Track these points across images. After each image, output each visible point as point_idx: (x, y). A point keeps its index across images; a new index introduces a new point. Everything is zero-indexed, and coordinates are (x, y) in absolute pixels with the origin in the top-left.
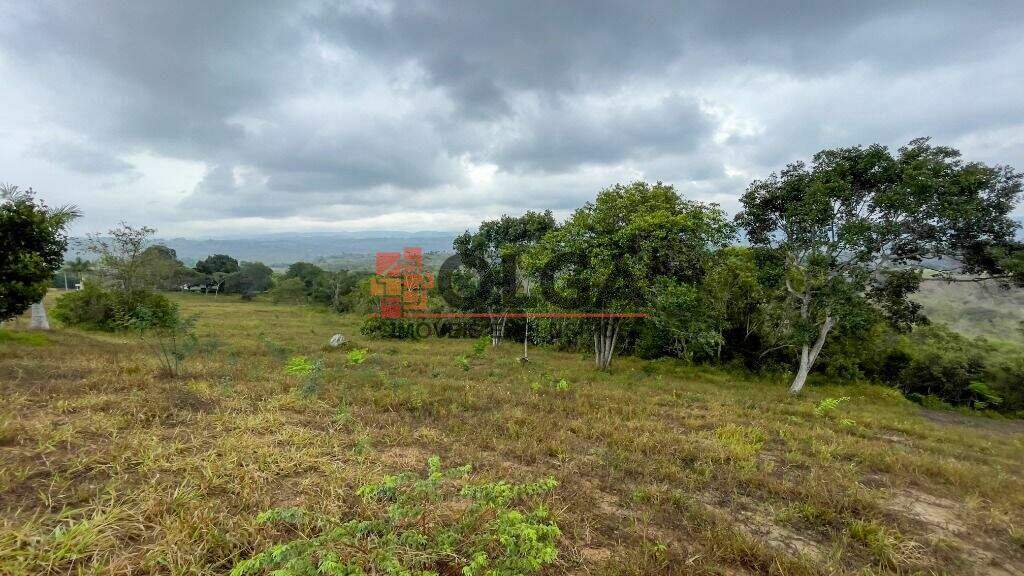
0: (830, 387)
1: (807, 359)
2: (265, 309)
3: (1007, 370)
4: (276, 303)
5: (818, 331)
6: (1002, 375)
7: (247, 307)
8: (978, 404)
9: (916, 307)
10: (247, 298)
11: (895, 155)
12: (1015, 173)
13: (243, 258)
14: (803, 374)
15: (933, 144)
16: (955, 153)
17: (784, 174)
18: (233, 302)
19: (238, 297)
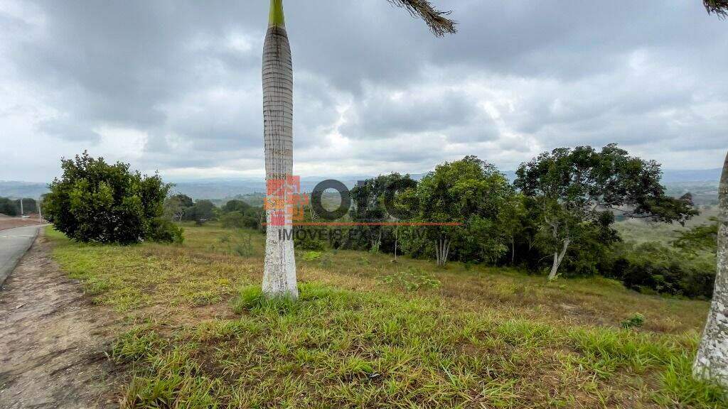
0: (578, 279)
1: (557, 260)
2: (217, 231)
3: (694, 270)
4: (224, 227)
5: (562, 245)
6: (691, 274)
7: (202, 230)
8: (659, 287)
9: (615, 232)
10: (199, 224)
11: (598, 150)
12: (657, 164)
13: (195, 197)
14: (555, 268)
15: (619, 147)
16: (626, 153)
17: (539, 158)
18: (190, 226)
19: (194, 222)
